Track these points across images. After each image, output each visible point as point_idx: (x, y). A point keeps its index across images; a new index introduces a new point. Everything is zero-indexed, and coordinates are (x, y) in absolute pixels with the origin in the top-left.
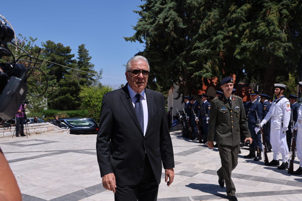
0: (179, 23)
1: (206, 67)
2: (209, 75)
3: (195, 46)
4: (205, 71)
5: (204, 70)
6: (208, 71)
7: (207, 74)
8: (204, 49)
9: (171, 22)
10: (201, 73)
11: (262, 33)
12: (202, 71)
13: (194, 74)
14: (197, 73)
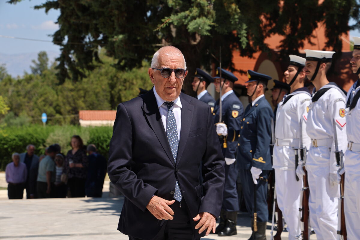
2: (205, 23)
4: (195, 11)
5: (195, 7)
6: (206, 13)
7: (199, 21)
10: (186, 17)
12: (187, 12)
13: (163, 20)
14: (173, 18)
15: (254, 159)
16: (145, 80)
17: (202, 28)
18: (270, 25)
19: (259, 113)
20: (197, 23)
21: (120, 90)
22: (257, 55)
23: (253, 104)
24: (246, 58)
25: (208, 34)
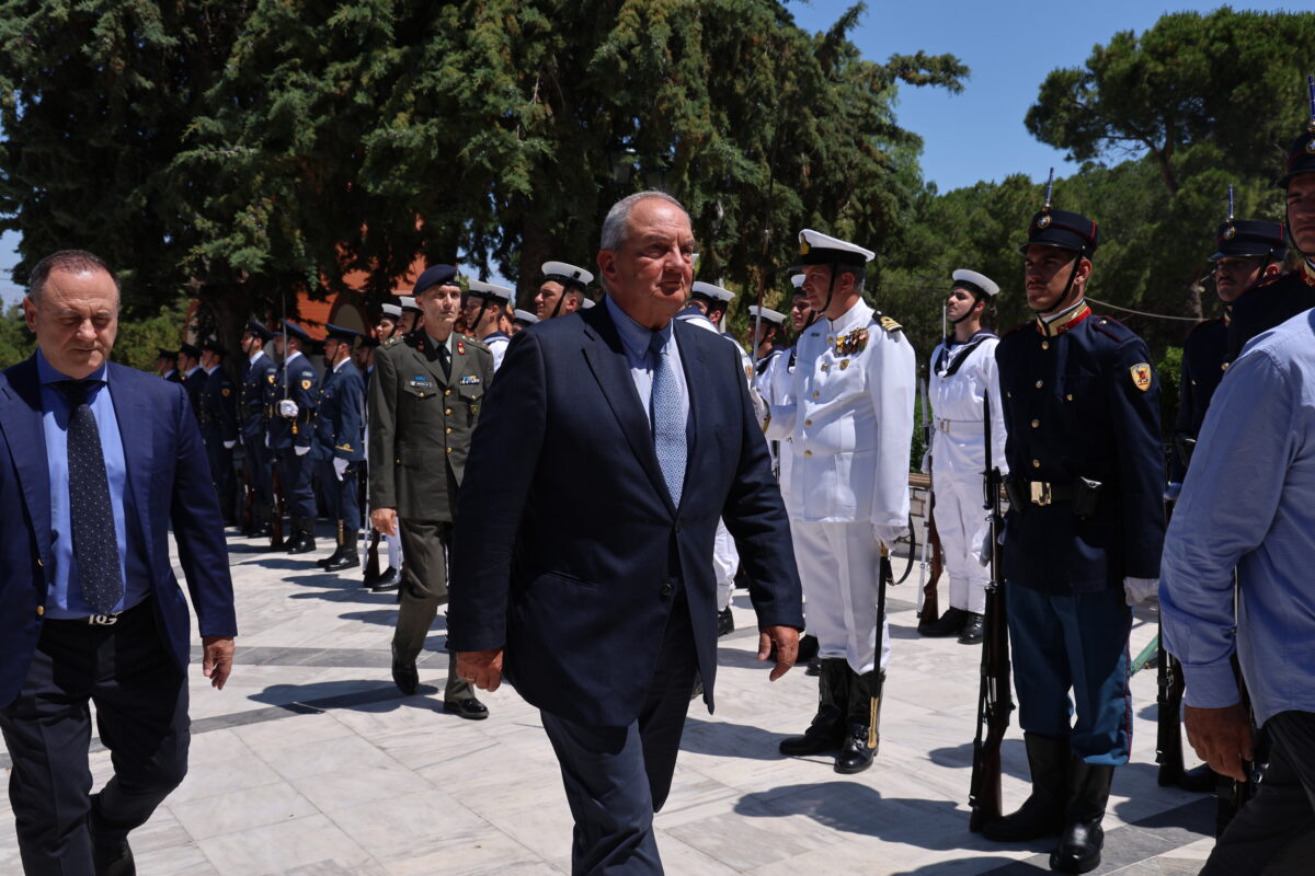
0: (147, 23)
1: (244, 223)
2: (255, 255)
3: (195, 130)
4: (239, 238)
5: (239, 233)
6: (256, 242)
7: (246, 252)
8: (236, 148)
9: (108, 15)
10: (226, 247)
11: (450, 94)
12: (228, 240)
13: (191, 250)
14: (206, 248)
15: (337, 447)
16: (165, 332)
17: (252, 262)
18: (350, 256)
19: (344, 383)
20: (243, 255)
21: (126, 347)
22: (332, 298)
23: (335, 371)
24: (317, 302)
25: (261, 271)
